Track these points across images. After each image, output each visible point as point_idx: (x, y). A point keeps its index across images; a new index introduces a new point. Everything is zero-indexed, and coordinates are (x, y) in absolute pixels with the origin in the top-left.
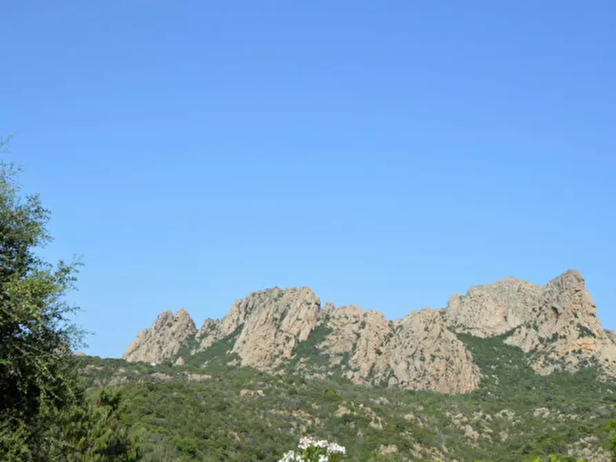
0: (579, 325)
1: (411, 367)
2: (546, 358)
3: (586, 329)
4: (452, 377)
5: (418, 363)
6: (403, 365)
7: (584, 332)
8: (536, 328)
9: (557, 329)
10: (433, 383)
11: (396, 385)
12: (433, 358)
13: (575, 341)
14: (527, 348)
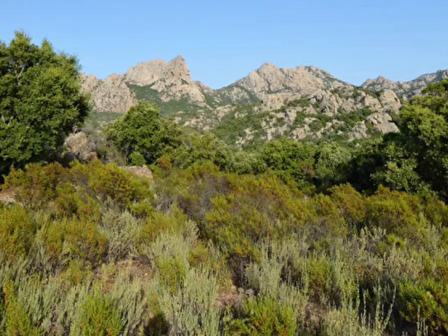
0: (182, 79)
1: (104, 101)
2: (168, 94)
3: (185, 81)
4: (122, 104)
5: (107, 99)
6: (100, 100)
7: (184, 82)
8: (164, 81)
9: (173, 81)
10: (113, 108)
11: (96, 110)
12: (114, 96)
13: (180, 86)
14: (160, 91)
